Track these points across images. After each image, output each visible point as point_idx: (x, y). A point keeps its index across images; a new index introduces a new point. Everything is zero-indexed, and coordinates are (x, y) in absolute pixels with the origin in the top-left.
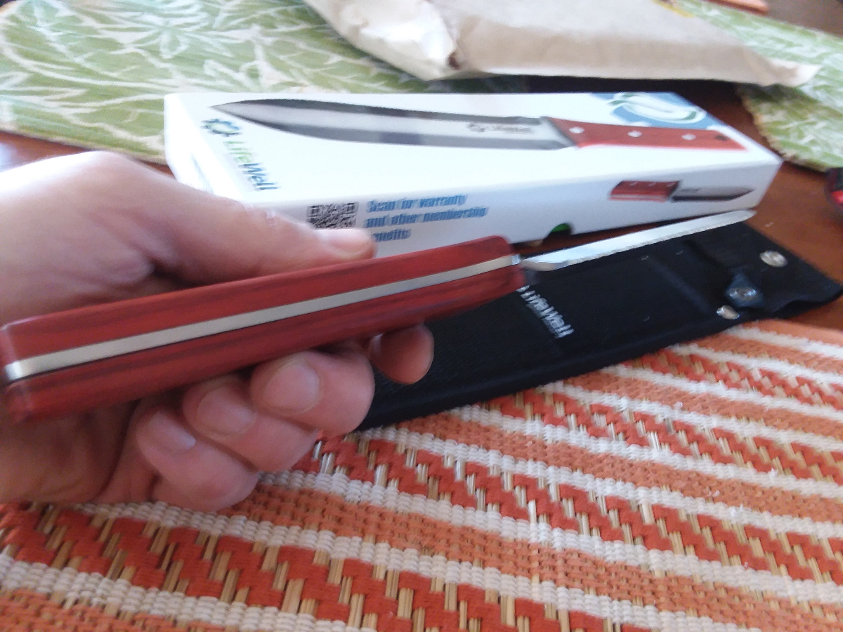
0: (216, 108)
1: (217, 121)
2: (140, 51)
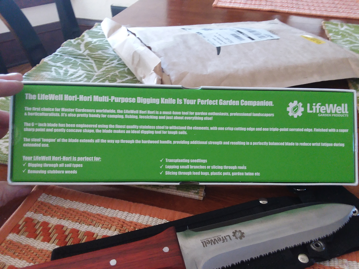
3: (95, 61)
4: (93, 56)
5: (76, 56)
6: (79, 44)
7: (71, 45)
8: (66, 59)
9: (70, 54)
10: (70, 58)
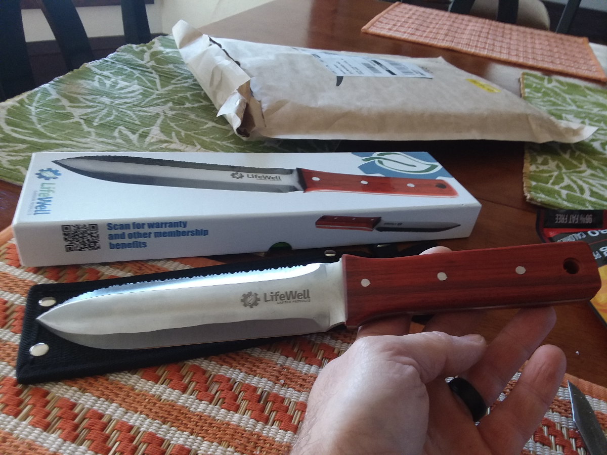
0: (56, 162)
1: (49, 170)
2: (82, 121)
3: (160, 76)
4: (159, 69)
5: (135, 67)
6: (143, 52)
7: (131, 51)
8: (119, 69)
9: (127, 63)
10: (125, 67)
